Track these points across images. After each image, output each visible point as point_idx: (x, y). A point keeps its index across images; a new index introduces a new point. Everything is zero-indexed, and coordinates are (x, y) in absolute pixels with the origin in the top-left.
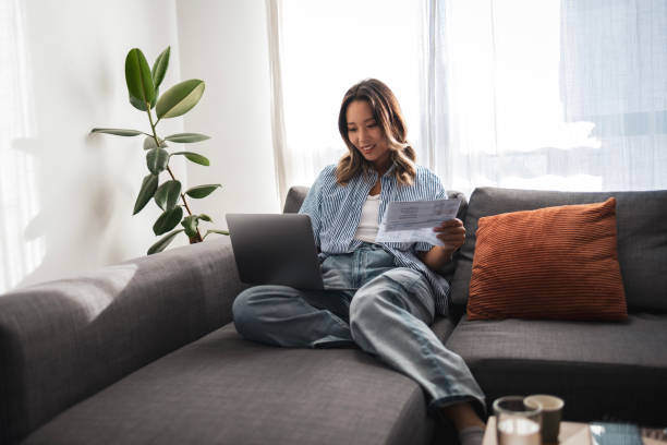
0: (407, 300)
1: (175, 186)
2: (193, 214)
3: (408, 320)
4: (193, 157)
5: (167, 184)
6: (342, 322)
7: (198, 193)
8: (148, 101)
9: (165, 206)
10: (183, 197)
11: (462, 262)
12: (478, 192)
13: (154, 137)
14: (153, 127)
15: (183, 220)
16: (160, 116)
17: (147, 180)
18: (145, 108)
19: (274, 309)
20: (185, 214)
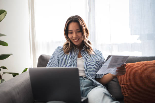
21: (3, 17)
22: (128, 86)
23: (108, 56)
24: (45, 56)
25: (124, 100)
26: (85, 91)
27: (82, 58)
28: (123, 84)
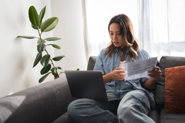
0: (143, 107)
1: (48, 57)
2: (55, 67)
3: (146, 120)
4: (55, 46)
5: (45, 56)
6: (113, 115)
7: (56, 59)
8: (38, 26)
9: (44, 64)
10: (51, 60)
11: (158, 86)
12: (163, 58)
13: (41, 39)
14: (40, 35)
15: (51, 69)
16: (42, 31)
17: (38, 55)
18: (37, 28)
19: (85, 111)
20: (52, 67)
21: (56, 24)
22: (172, 91)
23: (161, 57)
24: (94, 58)
25: (165, 106)
26: (122, 93)
27: (125, 61)
28: (167, 89)
